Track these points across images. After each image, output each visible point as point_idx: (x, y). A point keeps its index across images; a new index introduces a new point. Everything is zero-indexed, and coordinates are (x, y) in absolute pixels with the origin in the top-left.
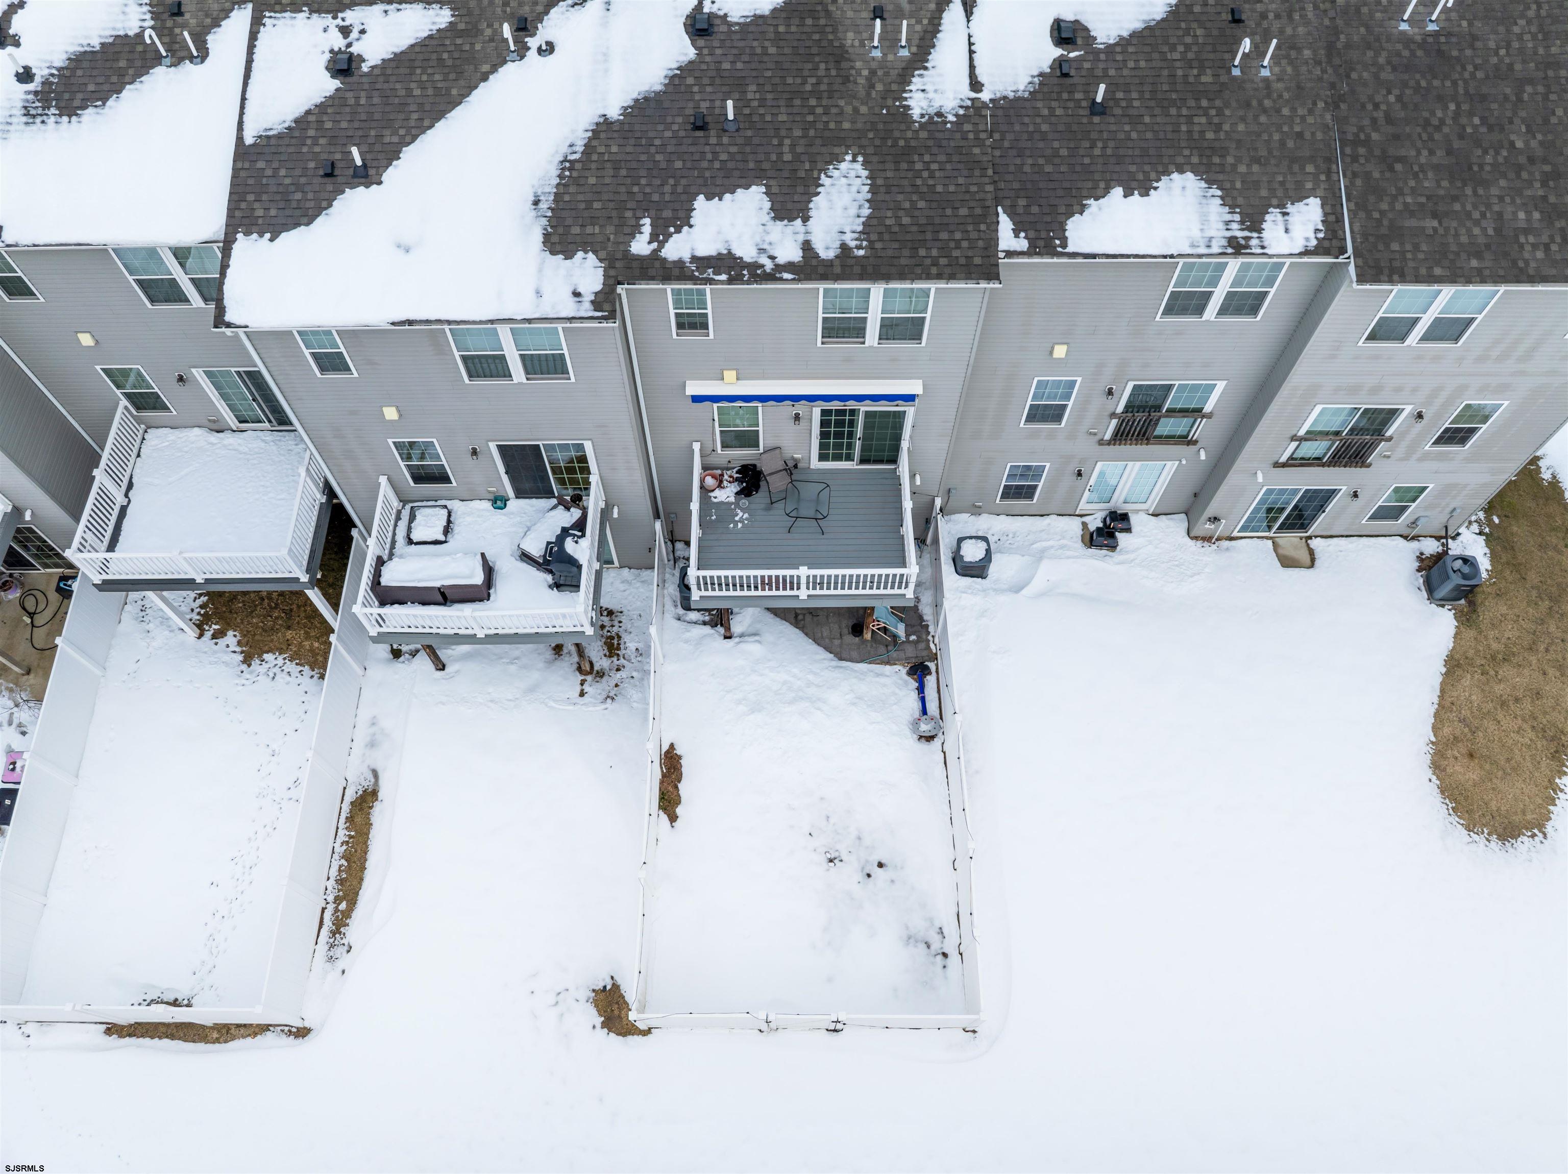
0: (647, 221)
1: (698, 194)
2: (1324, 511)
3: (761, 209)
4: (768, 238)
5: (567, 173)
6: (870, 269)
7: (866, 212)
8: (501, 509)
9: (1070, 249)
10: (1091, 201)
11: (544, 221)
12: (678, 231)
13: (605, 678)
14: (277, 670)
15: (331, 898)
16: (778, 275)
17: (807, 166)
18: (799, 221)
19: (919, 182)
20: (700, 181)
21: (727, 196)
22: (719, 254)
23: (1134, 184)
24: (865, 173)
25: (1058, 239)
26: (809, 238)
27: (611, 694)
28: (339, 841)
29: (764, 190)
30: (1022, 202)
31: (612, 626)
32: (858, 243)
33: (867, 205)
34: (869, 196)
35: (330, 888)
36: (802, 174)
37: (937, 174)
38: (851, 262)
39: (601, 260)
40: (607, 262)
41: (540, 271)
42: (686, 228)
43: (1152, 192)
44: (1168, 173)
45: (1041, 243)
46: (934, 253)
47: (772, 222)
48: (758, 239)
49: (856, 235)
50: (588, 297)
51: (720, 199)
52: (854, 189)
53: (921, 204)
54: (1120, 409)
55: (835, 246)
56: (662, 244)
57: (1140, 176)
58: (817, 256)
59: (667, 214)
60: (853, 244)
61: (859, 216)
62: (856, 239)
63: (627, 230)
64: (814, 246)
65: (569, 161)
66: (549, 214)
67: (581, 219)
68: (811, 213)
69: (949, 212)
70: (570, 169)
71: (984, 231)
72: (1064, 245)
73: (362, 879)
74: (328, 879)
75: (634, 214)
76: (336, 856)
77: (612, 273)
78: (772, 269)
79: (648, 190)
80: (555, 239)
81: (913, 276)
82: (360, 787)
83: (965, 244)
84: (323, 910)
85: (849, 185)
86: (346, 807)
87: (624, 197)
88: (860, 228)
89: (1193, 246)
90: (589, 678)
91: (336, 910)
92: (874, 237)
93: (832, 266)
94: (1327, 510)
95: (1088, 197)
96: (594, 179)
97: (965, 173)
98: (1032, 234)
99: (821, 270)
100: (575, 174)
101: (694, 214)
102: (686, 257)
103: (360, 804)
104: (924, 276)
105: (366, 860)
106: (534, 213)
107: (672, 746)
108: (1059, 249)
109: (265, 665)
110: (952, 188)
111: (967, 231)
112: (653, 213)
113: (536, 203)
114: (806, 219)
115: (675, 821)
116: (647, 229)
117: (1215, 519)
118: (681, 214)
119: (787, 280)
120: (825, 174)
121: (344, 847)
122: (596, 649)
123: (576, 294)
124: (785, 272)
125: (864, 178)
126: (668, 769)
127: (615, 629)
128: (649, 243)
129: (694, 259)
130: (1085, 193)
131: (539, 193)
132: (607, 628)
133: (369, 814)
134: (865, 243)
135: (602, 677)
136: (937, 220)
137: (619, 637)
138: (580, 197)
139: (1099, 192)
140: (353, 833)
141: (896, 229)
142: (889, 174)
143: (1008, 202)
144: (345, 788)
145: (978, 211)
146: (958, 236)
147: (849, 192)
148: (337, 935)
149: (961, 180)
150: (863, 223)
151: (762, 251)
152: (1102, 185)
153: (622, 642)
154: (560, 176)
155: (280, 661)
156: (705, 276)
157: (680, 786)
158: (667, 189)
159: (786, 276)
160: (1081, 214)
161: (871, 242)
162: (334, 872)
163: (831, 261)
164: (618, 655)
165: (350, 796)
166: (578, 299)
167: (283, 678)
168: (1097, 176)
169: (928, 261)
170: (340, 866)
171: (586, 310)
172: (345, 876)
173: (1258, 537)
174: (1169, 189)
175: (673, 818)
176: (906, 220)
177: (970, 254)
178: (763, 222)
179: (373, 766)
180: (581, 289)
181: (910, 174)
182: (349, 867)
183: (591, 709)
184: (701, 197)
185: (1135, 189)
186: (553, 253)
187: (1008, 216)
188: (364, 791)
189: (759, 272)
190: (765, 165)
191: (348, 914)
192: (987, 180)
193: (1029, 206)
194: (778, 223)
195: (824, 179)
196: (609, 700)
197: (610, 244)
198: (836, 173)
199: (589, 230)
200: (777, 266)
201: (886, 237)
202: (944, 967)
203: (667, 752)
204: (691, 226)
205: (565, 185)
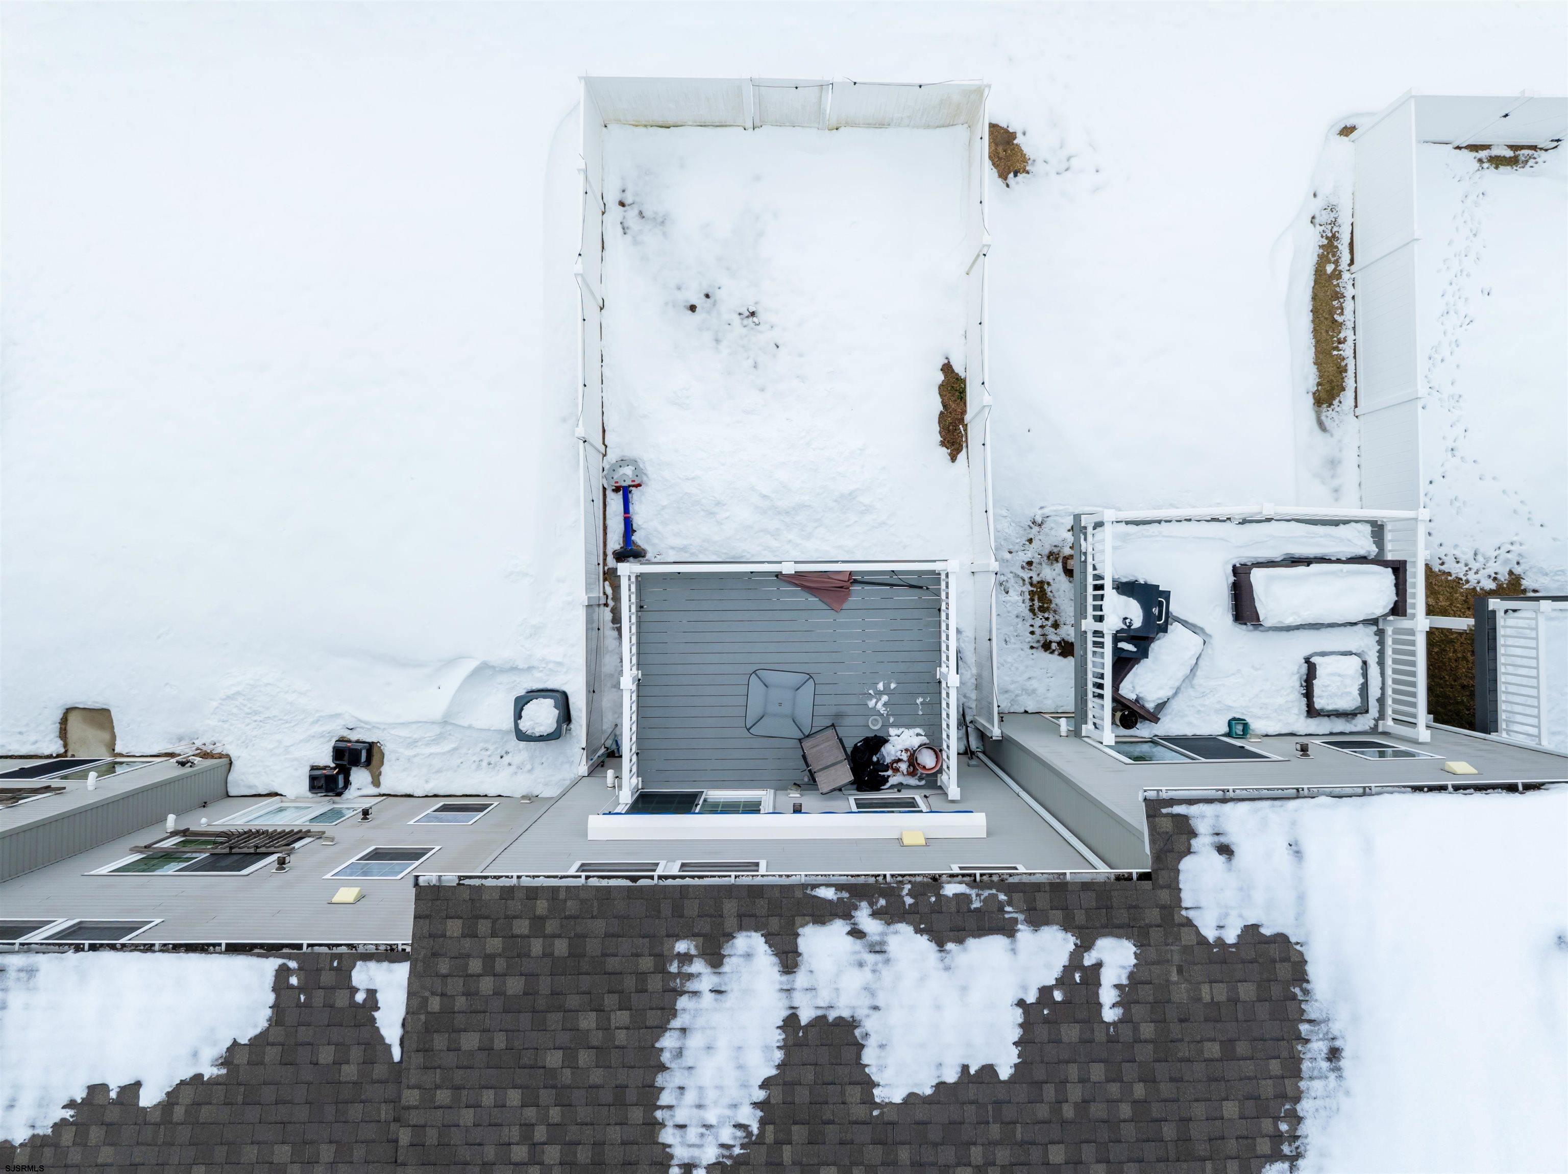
0: (1110, 1015)
1: (1012, 1080)
3: (882, 1046)
4: (863, 977)
5: (1284, 1127)
6: (666, 909)
7: (668, 1042)
8: (1234, 719)
9: (271, 964)
10: (209, 1072)
11: (1312, 1010)
12: (1045, 991)
13: (1046, 552)
14: (1474, 566)
15: (1346, 276)
16: (845, 895)
17: (787, 1150)
18: (805, 1016)
19: (555, 1114)
20: (1009, 1113)
21: (951, 1076)
22: (960, 941)
23: (113, 1115)
24: (668, 1136)
25: (292, 987)
26: (785, 978)
27: (1036, 529)
28: (1350, 342)
29: (876, 1092)
30: (350, 1072)
31: (1042, 627)
32: (689, 969)
33: (666, 1057)
34: (660, 1080)
35: (1349, 286)
36: (799, 1133)
37: (515, 1133)
38: (704, 926)
39: (1189, 923)
40: (1177, 920)
41: (1301, 898)
42: (1031, 998)
43: (79, 1095)
45: (327, 978)
46: (537, 947)
47: (860, 1013)
48: (887, 974)
49: (691, 986)
50: (1203, 843)
51: (965, 1068)
52: (690, 1097)
53: (554, 1059)
55: (734, 960)
56: (1075, 962)
57: (95, 1134)
58: (769, 938)
59: (1071, 1033)
60: (698, 966)
61: (683, 1030)
62: (690, 976)
63: (1147, 993)
64: (774, 959)
65: (1283, 1158)
66: (1304, 1028)
67: (1240, 1016)
68: (777, 1037)
69: (500, 1042)
70: (1278, 1138)
71: (433, 994)
72: (282, 973)
73: (1314, 298)
74: (1353, 297)
75: (1136, 1029)
76: (1350, 325)
77: (1164, 896)
78: (856, 908)
79: (1114, 1089)
80: (1284, 971)
81: (583, 895)
82: (1337, 409)
83: (475, 966)
84: (1352, 262)
85: (700, 1106)
86: (1349, 382)
87: (1161, 1070)
88: (683, 1002)
89: (31, 972)
90: (1067, 551)
91: (1337, 263)
92: (655, 983)
93: (740, 916)
95: (214, 1082)
96: (1226, 1115)
97: (456, 1137)
98: (341, 999)
99: (761, 906)
100: (1266, 1125)
101: (1017, 1033)
102: (1024, 934)
103: (1333, 389)
104: (562, 895)
105: (1313, 321)
106: (1336, 1028)
107: (953, 458)
108: (293, 964)
109: (1491, 571)
110: (488, 1098)
111: (467, 994)
112: (1100, 1036)
113: (1334, 1054)
114: (790, 1023)
115: (944, 365)
116: (1108, 996)
118: (1042, 1033)
119: (828, 885)
120: (749, 1134)
121: (1342, 336)
122: (1061, 592)
123: (1225, 850)
124: (830, 902)
125: (670, 1123)
126: (956, 429)
127: (1038, 622)
128: (1099, 965)
129: (1008, 930)
130: (219, 1093)
131: (1332, 1076)
132: (1050, 624)
133: (1320, 377)
134: (674, 968)
135: (1051, 554)
136: (525, 1020)
137: (1032, 610)
138: (1249, 1068)
139: (187, 1097)
140: (1335, 353)
141: (610, 1001)
142: (615, 1134)
143: (379, 1071)
144: (1356, 406)
145: (440, 1041)
146: (487, 985)
147: (701, 1088)
148: (1330, 235)
149: (467, 1116)
150: (674, 1014)
151: (878, 949)
152: (179, 1113)
153: (1028, 603)
154: (1296, 1119)
155: (1472, 577)
156: (986, 893)
157: (941, 408)
158: (1075, 1093)
159: (828, 894)
160: (235, 1043)
161: (664, 972)
162: (1348, 306)
163: (741, 928)
164: (1031, 584)
165: (1347, 397)
166: (1223, 840)
167: (1464, 553)
168: (184, 1134)
169: (551, 926)
170: (1342, 314)
171: (1203, 817)
172: (1335, 303)
175: (947, 368)
176: (588, 1021)
177: (467, 943)
178: (876, 1015)
179: (1327, 435)
180: (1219, 860)
181: (573, 1132)
182: (1331, 313)
183: (1061, 508)
184: (1005, 1073)
185: (115, 1103)
186: (1281, 939)
187: (382, 1038)
188: (1330, 405)
189: (882, 902)
190: (874, 1154)
191: (1322, 260)
192: (414, 1117)
193: (337, 1063)
194: (846, 1014)
195: (751, 1118)
196: (1039, 519)
197: (1176, 958)
198: (727, 1135)
199: (1221, 993)
200: (847, 916)
201: (630, 983)
202: (624, 191)
203: (959, 450)
204: (1021, 1003)
205: (1283, 1097)
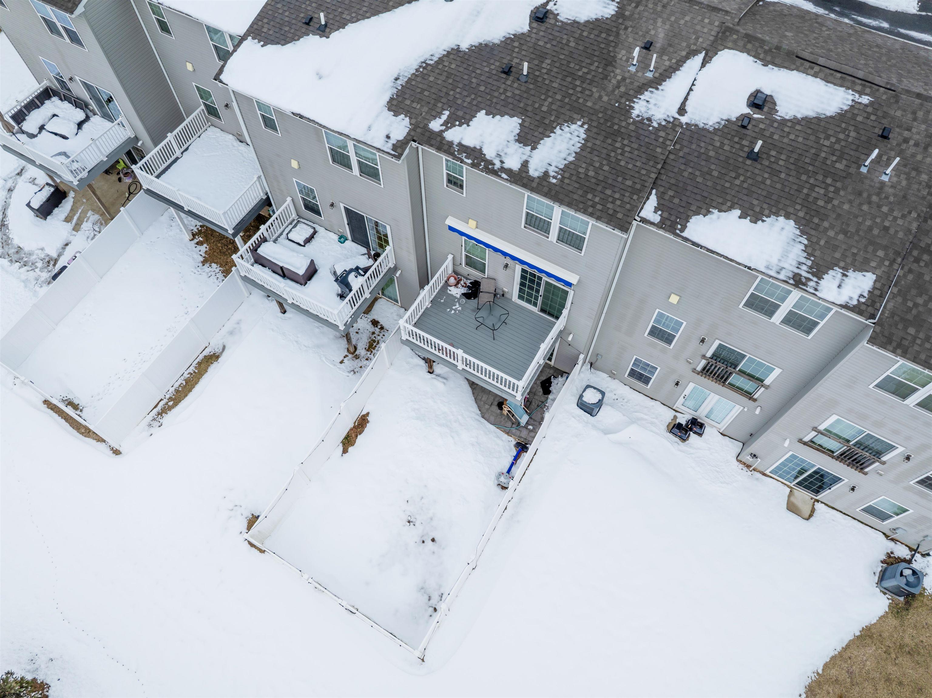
0: (447, 113)
1: (482, 109)
2: (830, 489)
3: (512, 132)
4: (506, 150)
5: (421, 70)
6: (553, 193)
7: (571, 158)
8: (341, 243)
9: (684, 234)
10: (716, 211)
11: (395, 91)
12: (460, 125)
13: (358, 360)
14: (213, 274)
15: (168, 397)
16: (499, 173)
17: (552, 118)
18: (529, 148)
19: (613, 154)
20: (488, 103)
21: (498, 117)
22: (475, 148)
23: (750, 212)
24: (584, 136)
25: (680, 225)
26: (529, 160)
27: (355, 370)
28: (188, 371)
29: (520, 122)
30: (671, 193)
31: (379, 335)
32: (556, 174)
33: (574, 155)
34: (578, 150)
35: (170, 391)
36: (547, 122)
37: (626, 154)
38: (545, 183)
39: (411, 124)
40: (413, 126)
41: (377, 116)
42: (465, 125)
43: (760, 222)
44: (777, 214)
45: (668, 223)
46: (597, 199)
47: (514, 142)
48: (500, 148)
49: (557, 170)
50: (393, 141)
51: (493, 117)
52: (572, 142)
53: (606, 168)
54: (709, 354)
55: (541, 171)
56: (448, 129)
57: (757, 209)
58: (527, 172)
59: (460, 113)
60: (552, 174)
61: (565, 159)
62: (556, 172)
63: (434, 113)
64: (529, 165)
65: (426, 64)
66: (400, 88)
67: (414, 97)
68: (539, 146)
69: (620, 179)
70: (424, 68)
71: (634, 200)
72: (682, 231)
73: (186, 395)
74: (172, 386)
75: (443, 106)
76: (182, 378)
77: (413, 133)
78: (498, 169)
79: (457, 96)
80: (395, 103)
81: (576, 208)
82: (213, 351)
83: (618, 202)
84: (161, 400)
85: (570, 139)
86: (201, 357)
87: (442, 94)
88: (562, 167)
89: (767, 267)
90: (350, 356)
91: (167, 404)
92: (567, 175)
93: (533, 181)
94: (832, 489)
95: (715, 208)
96: (433, 78)
97: (644, 160)
98: (666, 215)
99: (525, 181)
100: (425, 72)
101: (474, 119)
102: (456, 141)
103: (208, 359)
104: (582, 210)
105: (194, 387)
106: (392, 84)
107: (368, 414)
108: (678, 231)
109: (210, 269)
110: (630, 166)
111: (624, 196)
112: (453, 109)
113: (396, 79)
114: (534, 148)
115: (345, 453)
116: (444, 117)
117: (754, 456)
118: (467, 117)
119: (503, 178)
120: (560, 127)
121: (189, 376)
122: (363, 343)
123: (388, 137)
124: (505, 173)
125: (581, 139)
126: (359, 424)
127: (379, 338)
128: (441, 125)
129: (460, 144)
130: (714, 204)
131: (401, 75)
132: (375, 335)
133: (209, 366)
134: (559, 176)
135: (357, 359)
136: (610, 181)
137: (378, 343)
138: (420, 86)
139: (724, 207)
140: (196, 371)
141: (582, 176)
142: (598, 142)
143: (662, 189)
144: (206, 347)
145: (638, 186)
146: (617, 196)
147: (568, 143)
148: (160, 416)
149: (638, 164)
150: (565, 165)
151: (499, 155)
152: (729, 204)
153: (378, 346)
154: (417, 70)
155: (217, 270)
156: (460, 156)
157: (359, 437)
158: (468, 99)
159: (504, 176)
160: (704, 216)
161: (563, 177)
162: (177, 385)
163: (534, 178)
164: (372, 352)
165: (206, 353)
166: (387, 140)
167: (213, 279)
168: (729, 197)
169: (590, 203)
170: (182, 384)
171: (387, 148)
172: (180, 389)
173: (782, 483)
174: (772, 225)
175: (345, 451)
176: (591, 173)
177: (618, 210)
178: (509, 140)
179: (224, 344)
180: (391, 135)
181: (610, 148)
182: (185, 386)
183: (341, 372)
184: (484, 112)
185: (749, 215)
186: (389, 110)
187: (657, 198)
188: (214, 354)
189: (490, 167)
190: (529, 108)
191: (170, 408)
192: (655, 170)
193: (674, 197)
194: (517, 144)
195: (558, 130)
196: (352, 373)
197: (420, 117)
198: (566, 129)
199: (414, 105)
200: (502, 168)
201: (574, 178)
202: (431, 616)
203: (364, 416)
204: (468, 125)
205: (416, 76)
